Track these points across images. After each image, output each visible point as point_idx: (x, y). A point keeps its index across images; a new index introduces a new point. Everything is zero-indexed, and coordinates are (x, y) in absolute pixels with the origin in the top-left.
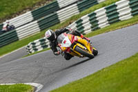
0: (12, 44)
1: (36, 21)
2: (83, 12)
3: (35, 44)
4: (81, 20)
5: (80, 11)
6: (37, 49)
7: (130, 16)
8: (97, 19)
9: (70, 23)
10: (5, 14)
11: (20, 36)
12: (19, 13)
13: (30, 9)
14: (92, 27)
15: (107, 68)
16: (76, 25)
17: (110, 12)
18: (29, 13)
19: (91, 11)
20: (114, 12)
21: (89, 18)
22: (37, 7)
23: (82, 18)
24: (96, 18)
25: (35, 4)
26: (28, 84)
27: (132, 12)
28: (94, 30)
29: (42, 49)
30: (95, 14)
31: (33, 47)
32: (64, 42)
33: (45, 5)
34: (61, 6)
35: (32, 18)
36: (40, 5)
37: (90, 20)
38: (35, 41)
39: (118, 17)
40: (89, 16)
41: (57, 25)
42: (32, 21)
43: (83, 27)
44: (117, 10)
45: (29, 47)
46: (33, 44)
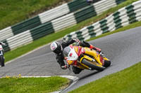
0: (48, 36)
1: (72, 14)
2: (121, 5)
4: (119, 13)
5: (118, 4)
8: (135, 12)
9: (107, 16)
10: (40, 6)
11: (56, 28)
12: (55, 5)
14: (129, 20)
16: (113, 17)
18: (65, 5)
19: (128, 4)
21: (126, 11)
23: (119, 10)
24: (133, 10)
26: (63, 76)
28: (131, 23)
30: (133, 6)
32: (71, 55)
35: (68, 10)
37: (128, 13)
38: (71, 34)
40: (127, 8)
41: (94, 18)
43: (120, 20)
45: (64, 39)
46: (70, 36)
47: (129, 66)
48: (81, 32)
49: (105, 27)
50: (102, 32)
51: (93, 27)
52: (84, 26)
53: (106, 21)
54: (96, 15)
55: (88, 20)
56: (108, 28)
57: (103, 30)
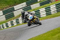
3: (3, 25)
6: (4, 28)
7: (45, 16)
9: (19, 17)
13: (2, 10)
15: (34, 37)
17: (37, 13)
20: (38, 13)
22: (5, 9)
25: (4, 8)
27: (46, 14)
29: (6, 27)
31: (2, 27)
33: (9, 8)
34: (15, 9)
39: (40, 16)
42: (3, 15)
44: (40, 12)
45: (0, 26)
48: (8, 24)
50: (16, 24)
52: (9, 21)
53: (19, 19)
55: (11, 18)
56: (19, 22)
57: (17, 23)
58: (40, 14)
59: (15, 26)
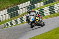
1: (9, 14)
9: (23, 16)
12: (2, 10)
13: (7, 9)
27: (50, 12)
34: (20, 8)
35: (7, 12)
36: (11, 7)
42: (7, 14)
45: (5, 24)
46: (7, 23)
47: (32, 37)
48: (12, 22)
49: (22, 20)
50: (21, 22)
51: (17, 20)
52: (13, 19)
53: (23, 18)
54: (18, 15)
55: (15, 17)
56: (23, 21)
58: (44, 13)
59: (19, 24)
